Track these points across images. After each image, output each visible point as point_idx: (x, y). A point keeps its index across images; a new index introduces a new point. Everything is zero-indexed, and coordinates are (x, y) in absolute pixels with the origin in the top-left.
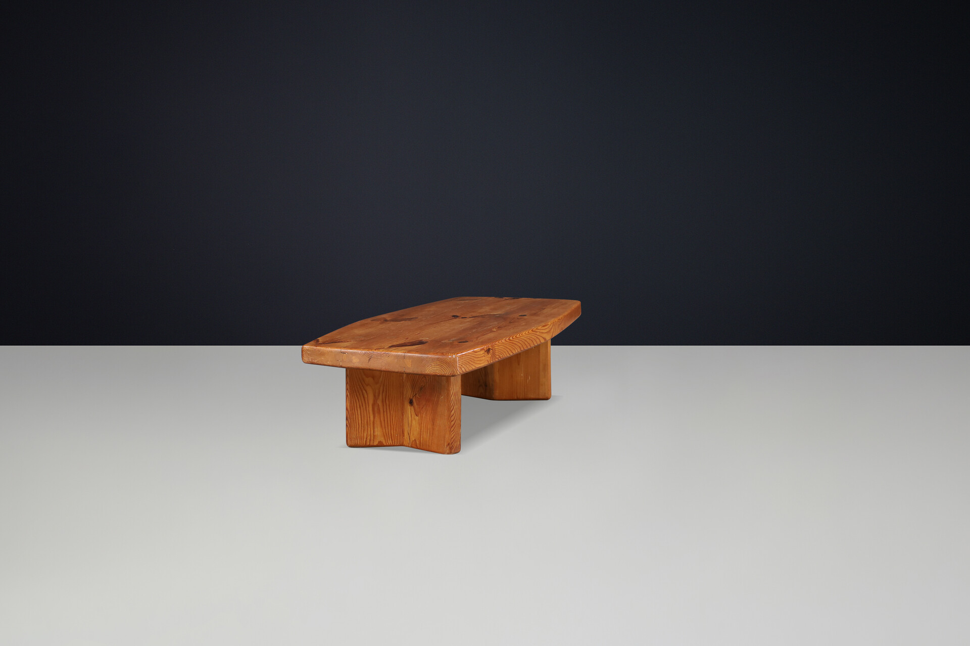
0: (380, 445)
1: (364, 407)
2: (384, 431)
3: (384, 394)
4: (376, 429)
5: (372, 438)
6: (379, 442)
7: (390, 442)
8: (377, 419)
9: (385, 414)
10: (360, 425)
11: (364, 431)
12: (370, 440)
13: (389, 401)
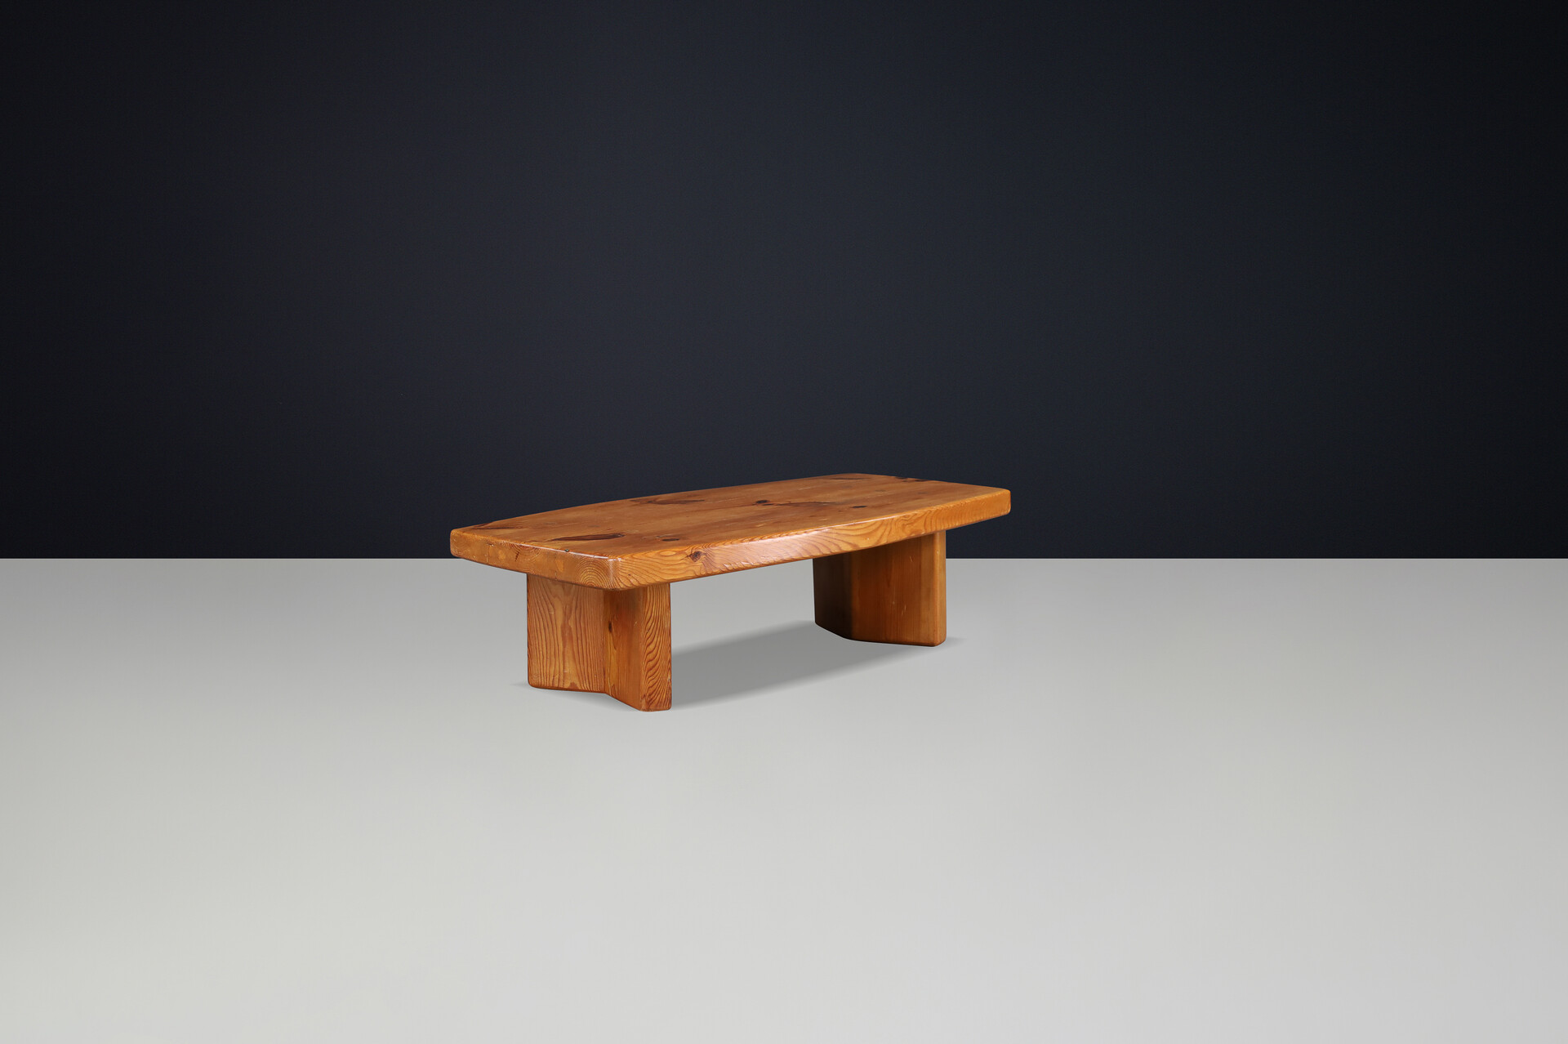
0: (573, 689)
1: (551, 629)
2: (578, 668)
3: (578, 611)
4: (567, 665)
5: (562, 678)
6: (572, 684)
7: (586, 686)
8: (568, 647)
9: (579, 641)
10: (545, 656)
11: (550, 664)
12: (559, 680)
13: (584, 622)
